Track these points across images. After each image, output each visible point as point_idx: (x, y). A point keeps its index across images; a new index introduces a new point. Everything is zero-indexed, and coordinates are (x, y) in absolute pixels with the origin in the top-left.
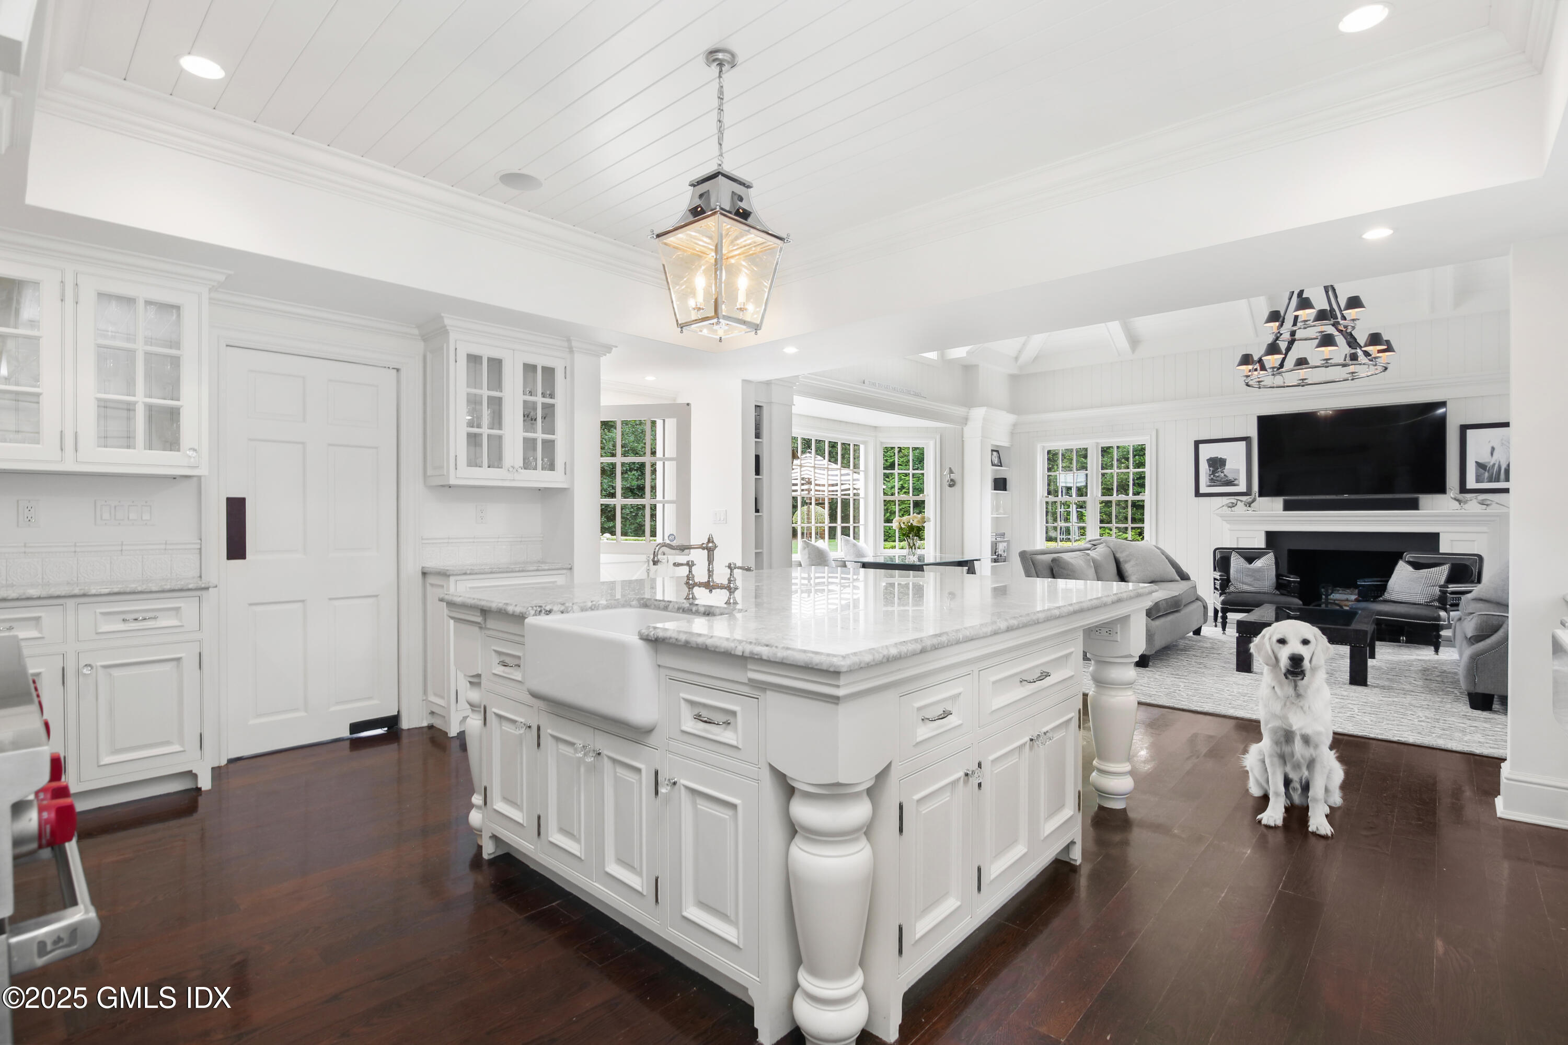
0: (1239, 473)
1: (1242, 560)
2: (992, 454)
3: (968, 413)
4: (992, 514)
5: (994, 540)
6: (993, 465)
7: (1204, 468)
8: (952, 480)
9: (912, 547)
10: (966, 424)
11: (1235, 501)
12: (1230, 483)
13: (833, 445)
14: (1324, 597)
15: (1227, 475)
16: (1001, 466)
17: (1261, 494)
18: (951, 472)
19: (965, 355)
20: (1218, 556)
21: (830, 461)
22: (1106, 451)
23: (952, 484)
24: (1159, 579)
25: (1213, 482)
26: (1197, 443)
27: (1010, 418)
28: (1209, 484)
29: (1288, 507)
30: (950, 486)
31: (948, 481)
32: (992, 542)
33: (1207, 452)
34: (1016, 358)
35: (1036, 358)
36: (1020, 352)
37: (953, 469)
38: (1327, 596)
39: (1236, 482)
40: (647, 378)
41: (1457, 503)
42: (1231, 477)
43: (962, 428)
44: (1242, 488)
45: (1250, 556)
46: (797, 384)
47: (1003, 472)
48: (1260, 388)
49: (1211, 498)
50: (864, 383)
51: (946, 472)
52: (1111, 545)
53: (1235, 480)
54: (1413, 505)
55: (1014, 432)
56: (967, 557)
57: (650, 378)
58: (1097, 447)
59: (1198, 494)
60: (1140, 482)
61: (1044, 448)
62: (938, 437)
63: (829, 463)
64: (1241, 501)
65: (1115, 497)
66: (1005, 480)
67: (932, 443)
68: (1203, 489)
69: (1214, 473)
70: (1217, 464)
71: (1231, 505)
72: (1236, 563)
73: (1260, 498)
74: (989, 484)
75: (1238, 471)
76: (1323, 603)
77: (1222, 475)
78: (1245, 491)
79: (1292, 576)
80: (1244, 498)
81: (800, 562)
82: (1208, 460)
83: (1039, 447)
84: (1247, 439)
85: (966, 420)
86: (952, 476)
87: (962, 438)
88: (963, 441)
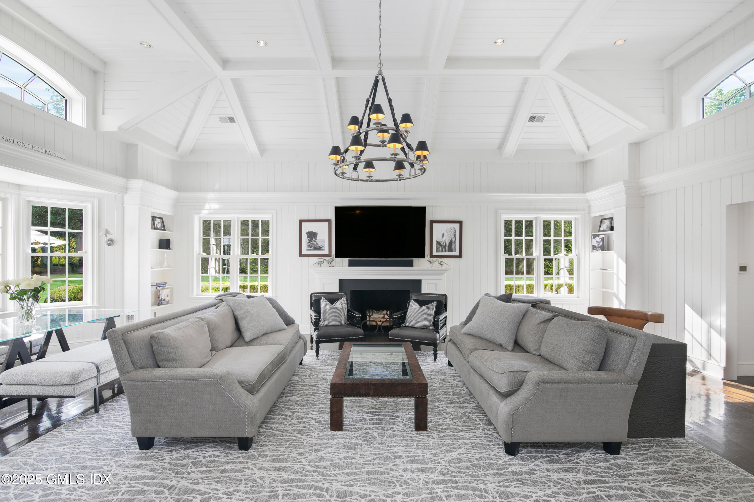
0: (324, 242)
1: (328, 302)
2: (154, 220)
3: (127, 183)
4: (153, 268)
5: (155, 288)
6: (155, 229)
7: (305, 237)
8: (110, 240)
10: (126, 193)
11: (322, 260)
12: (319, 248)
14: (368, 317)
15: (318, 243)
16: (164, 230)
17: (337, 256)
18: (107, 232)
20: (313, 299)
22: (244, 223)
23: (111, 243)
24: (270, 331)
25: (311, 247)
26: (301, 222)
27: (173, 194)
28: (307, 248)
29: (351, 264)
30: (109, 245)
31: (106, 241)
32: (153, 291)
33: (307, 227)
34: (177, 148)
35: (192, 151)
36: (179, 143)
37: (110, 230)
38: (370, 316)
39: (323, 248)
41: (429, 263)
42: (320, 244)
43: (122, 196)
44: (326, 252)
45: (332, 298)
47: (166, 235)
48: (343, 178)
49: (309, 257)
51: (103, 233)
52: (231, 304)
53: (323, 246)
54: (410, 264)
55: (176, 204)
58: (238, 220)
59: (301, 255)
60: (266, 245)
61: (200, 218)
62: (96, 201)
64: (326, 260)
65: (250, 256)
66: (168, 241)
67: (89, 206)
68: (304, 252)
69: (310, 241)
70: (312, 235)
71: (320, 263)
72: (324, 305)
73: (337, 259)
74: (150, 244)
75: (324, 241)
76: (368, 321)
77: (315, 243)
78: (328, 253)
79: (357, 313)
80: (327, 258)
82: (307, 233)
83: (196, 217)
84: (329, 221)
85: (126, 189)
86: (109, 236)
87: (123, 204)
88: (123, 208)
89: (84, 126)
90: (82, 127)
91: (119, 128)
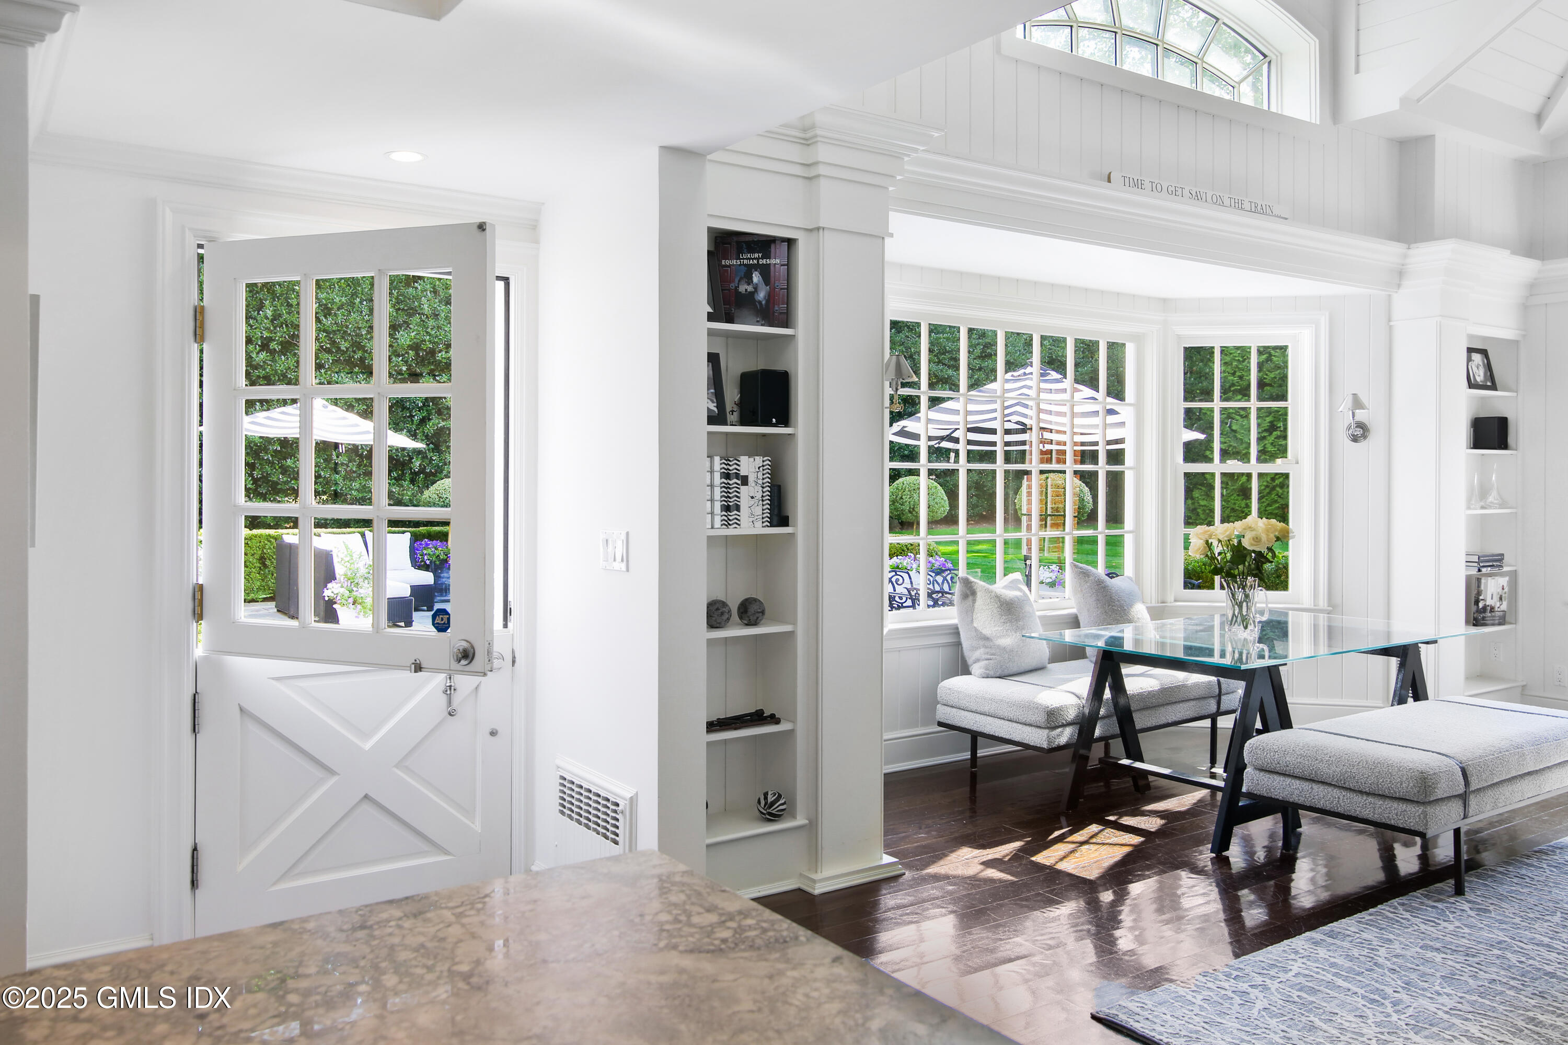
2: (1469, 359)
3: (1405, 256)
4: (1469, 508)
5: (1474, 572)
6: (1472, 385)
8: (1361, 426)
9: (1241, 603)
10: (1399, 286)
13: (1087, 349)
16: (1493, 388)
18: (1357, 403)
19: (1396, 107)
21: (1077, 381)
23: (1360, 432)
30: (1355, 439)
31: (1349, 428)
32: (1468, 579)
37: (1364, 399)
40: (395, 156)
43: (1390, 296)
46: (899, 177)
47: (1497, 403)
50: (1109, 181)
51: (1344, 406)
56: (1398, 640)
57: (406, 157)
62: (1323, 318)
63: (1076, 386)
66: (1502, 423)
67: (1308, 334)
74: (1462, 432)
81: (957, 628)
85: (1400, 274)
86: (1361, 415)
87: (1390, 321)
88: (1391, 327)
89: (1315, 119)
90: (1310, 123)
91: (1404, 101)
